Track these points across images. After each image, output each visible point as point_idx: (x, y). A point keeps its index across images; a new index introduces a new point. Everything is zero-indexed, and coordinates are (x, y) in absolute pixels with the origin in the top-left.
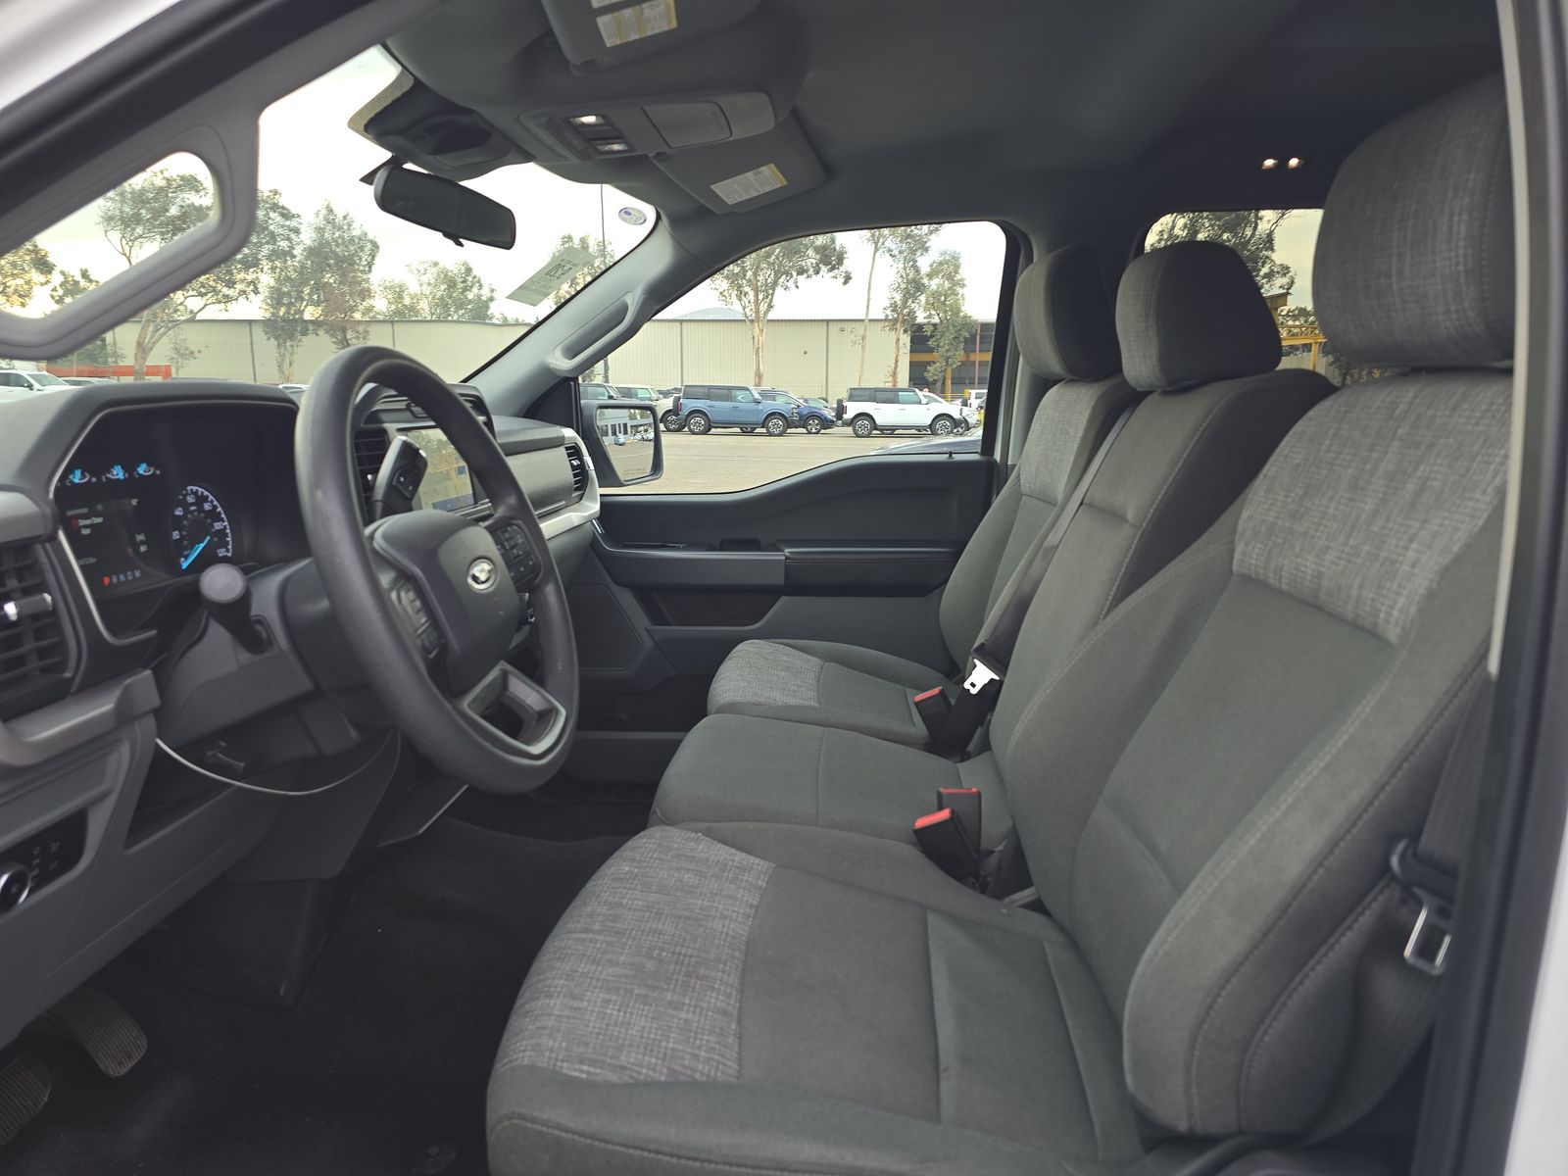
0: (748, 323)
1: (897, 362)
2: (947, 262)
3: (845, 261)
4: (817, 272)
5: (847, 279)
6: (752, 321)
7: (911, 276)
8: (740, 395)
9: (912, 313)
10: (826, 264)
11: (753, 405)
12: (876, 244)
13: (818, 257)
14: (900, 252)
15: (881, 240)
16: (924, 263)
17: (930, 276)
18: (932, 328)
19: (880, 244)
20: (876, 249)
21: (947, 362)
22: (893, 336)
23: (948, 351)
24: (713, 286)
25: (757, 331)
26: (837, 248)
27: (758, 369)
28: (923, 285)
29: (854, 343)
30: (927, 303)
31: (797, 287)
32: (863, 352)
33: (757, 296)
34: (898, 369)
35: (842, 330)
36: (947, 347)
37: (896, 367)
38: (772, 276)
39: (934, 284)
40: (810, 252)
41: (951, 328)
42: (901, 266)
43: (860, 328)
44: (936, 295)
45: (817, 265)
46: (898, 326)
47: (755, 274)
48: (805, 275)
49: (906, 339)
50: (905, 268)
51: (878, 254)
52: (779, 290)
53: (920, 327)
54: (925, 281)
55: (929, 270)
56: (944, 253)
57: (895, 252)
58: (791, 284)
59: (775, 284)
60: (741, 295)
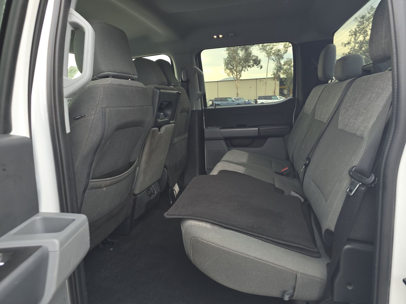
0: (235, 81)
1: (275, 89)
2: (289, 61)
3: (261, 63)
4: (253, 66)
5: (261, 67)
6: (235, 80)
7: (279, 65)
8: (229, 100)
9: (279, 75)
10: (255, 64)
11: (232, 102)
12: (269, 57)
13: (253, 62)
14: (276, 59)
15: (270, 57)
16: (282, 62)
17: (284, 65)
18: (285, 79)
19: (270, 58)
20: (269, 59)
21: (289, 88)
22: (274, 82)
23: (289, 85)
24: (226, 72)
25: (237, 83)
26: (259, 59)
27: (237, 93)
28: (282, 68)
29: (263, 84)
30: (283, 72)
31: (248, 70)
32: (266, 87)
33: (237, 74)
34: (276, 91)
35: (260, 81)
36: (289, 84)
37: (275, 90)
38: (241, 68)
39: (285, 67)
40: (251, 61)
41: (290, 79)
42: (276, 63)
43: (265, 80)
44: (286, 70)
45: (253, 64)
46: (275, 79)
47: (237, 68)
48: (250, 67)
49: (278, 83)
50: (277, 64)
51: (270, 60)
52: (243, 72)
53: (281, 79)
54: (283, 66)
55: (284, 63)
56: (287, 59)
57: (274, 59)
58: (246, 70)
59: (242, 70)
60: (233, 73)
